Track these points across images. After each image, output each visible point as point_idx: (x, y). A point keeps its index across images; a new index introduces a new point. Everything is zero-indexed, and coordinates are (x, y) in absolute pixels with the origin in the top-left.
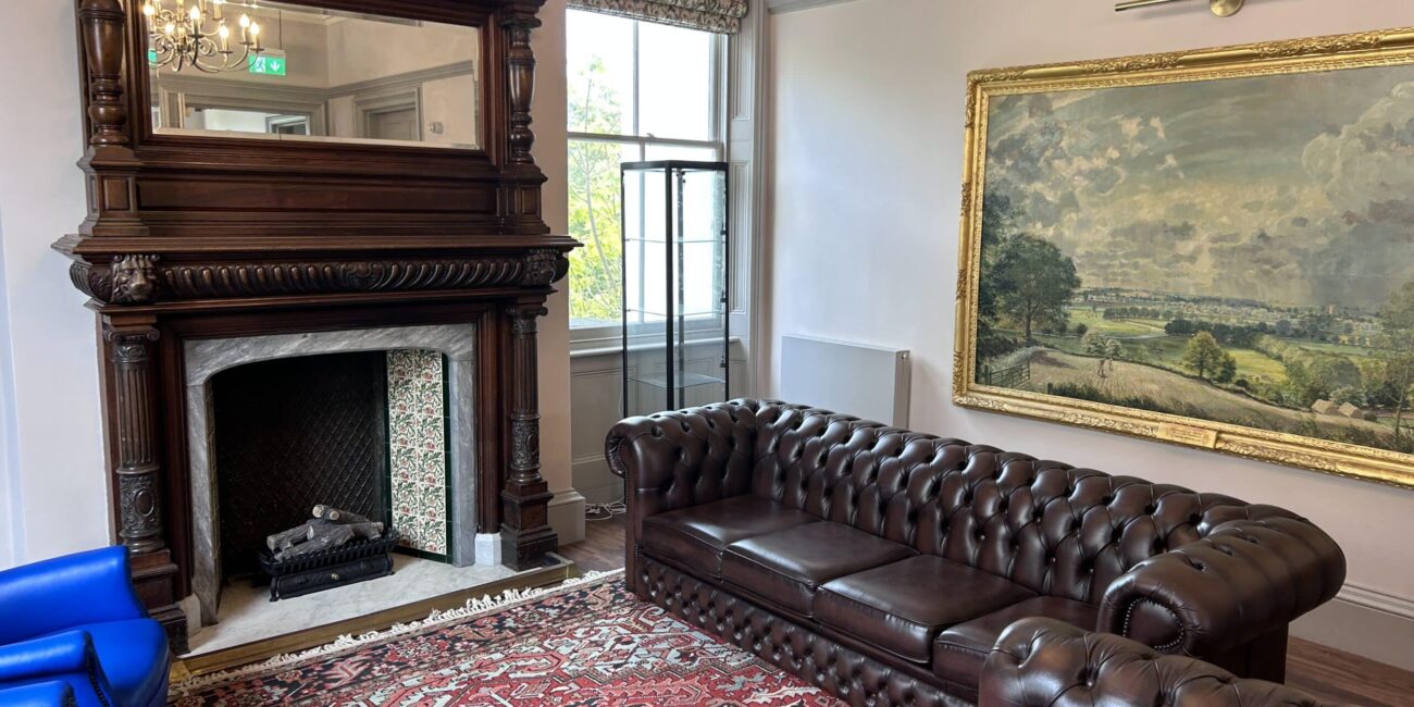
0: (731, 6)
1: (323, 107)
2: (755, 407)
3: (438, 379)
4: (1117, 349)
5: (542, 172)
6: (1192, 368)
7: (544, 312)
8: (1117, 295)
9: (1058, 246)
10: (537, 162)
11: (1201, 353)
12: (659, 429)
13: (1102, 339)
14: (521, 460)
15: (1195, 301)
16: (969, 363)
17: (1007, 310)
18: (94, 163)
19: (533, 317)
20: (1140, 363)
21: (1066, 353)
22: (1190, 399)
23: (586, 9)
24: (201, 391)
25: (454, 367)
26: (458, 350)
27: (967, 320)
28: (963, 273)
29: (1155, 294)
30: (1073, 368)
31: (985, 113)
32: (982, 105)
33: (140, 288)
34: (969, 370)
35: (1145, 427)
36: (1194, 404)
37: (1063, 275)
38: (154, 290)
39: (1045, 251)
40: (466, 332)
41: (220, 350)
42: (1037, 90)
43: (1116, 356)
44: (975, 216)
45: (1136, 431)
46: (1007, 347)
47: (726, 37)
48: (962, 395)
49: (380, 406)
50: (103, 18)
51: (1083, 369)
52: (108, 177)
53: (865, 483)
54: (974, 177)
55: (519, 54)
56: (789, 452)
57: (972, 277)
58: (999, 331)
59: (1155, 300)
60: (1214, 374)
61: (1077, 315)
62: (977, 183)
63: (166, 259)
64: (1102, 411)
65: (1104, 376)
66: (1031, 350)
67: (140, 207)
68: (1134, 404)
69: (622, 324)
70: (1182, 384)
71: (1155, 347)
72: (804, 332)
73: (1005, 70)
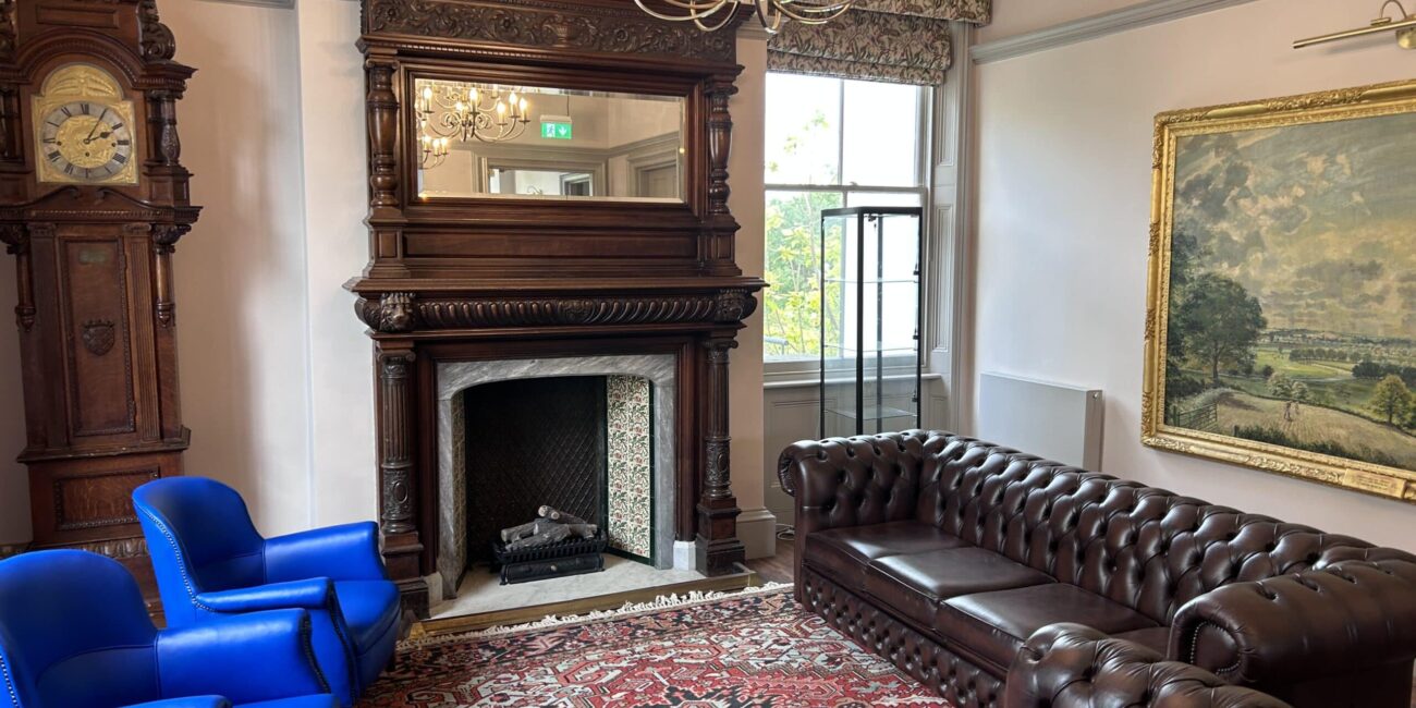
0: (935, 60)
1: (604, 165)
2: (925, 438)
3: (645, 403)
4: (1303, 392)
5: (736, 221)
6: (1380, 413)
7: (735, 345)
8: (1304, 337)
9: (1244, 287)
10: (733, 213)
11: (1390, 398)
12: (824, 452)
13: (1288, 381)
14: (713, 477)
15: (1384, 343)
16: (1158, 404)
17: (1195, 350)
18: (375, 220)
19: (725, 350)
20: (1327, 407)
21: (1251, 394)
22: (1379, 446)
23: (792, 73)
24: (449, 404)
25: (658, 391)
26: (662, 377)
27: (1156, 361)
28: (1151, 314)
29: (1342, 335)
30: (1259, 410)
31: (1173, 153)
32: (1169, 146)
33: (400, 318)
34: (1158, 411)
35: (1331, 474)
36: (1383, 450)
37: (1249, 316)
38: (411, 320)
39: (1232, 291)
40: (667, 362)
41: (465, 371)
42: (1222, 129)
43: (1302, 399)
44: (1164, 256)
45: (1321, 477)
46: (1195, 389)
47: (932, 88)
48: (1151, 436)
49: (600, 424)
50: (382, 108)
51: (1271, 412)
52: (381, 232)
53: (1014, 512)
54: (1162, 218)
55: (719, 118)
56: (950, 482)
57: (1161, 317)
58: (1185, 372)
59: (1342, 341)
60: (1404, 419)
61: (1263, 356)
62: (1165, 224)
63: (420, 296)
64: (1288, 456)
65: (1290, 420)
66: (1219, 391)
67: (405, 254)
68: (1322, 449)
69: (819, 359)
70: (1371, 429)
71: (1342, 390)
72: (1005, 371)
73: (1192, 111)
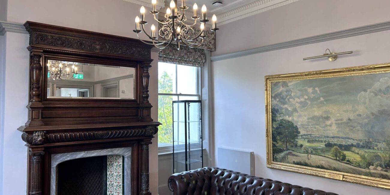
0: (201, 60)
1: (93, 87)
2: (211, 170)
3: (121, 163)
4: (312, 151)
5: (151, 105)
6: (333, 157)
7: (151, 143)
8: (311, 136)
9: (293, 122)
10: (150, 102)
11: (336, 152)
12: (183, 177)
13: (307, 148)
14: (144, 187)
15: (333, 137)
16: (271, 155)
17: (280, 140)
18: (31, 106)
19: (148, 145)
20: (319, 155)
21: (297, 152)
22: (334, 166)
23: (163, 62)
24: (55, 169)
25: (126, 159)
26: (127, 155)
27: (269, 143)
28: (267, 130)
29: (321, 136)
30: (300, 157)
31: (270, 87)
32: (269, 85)
33: (40, 140)
34: (271, 157)
35: (322, 174)
36: (335, 167)
37: (295, 130)
38: (44, 141)
39: (290, 124)
40: (129, 149)
41: (61, 157)
42: (284, 81)
43: (312, 153)
44: (269, 114)
45: (319, 175)
46: (281, 151)
47: (200, 68)
48: (269, 165)
49: (104, 171)
50: (36, 69)
51: (303, 157)
52: (34, 110)
54: (268, 104)
55: (146, 74)
56: (221, 183)
57: (270, 131)
58: (278, 146)
59: (321, 137)
60: (340, 158)
61: (300, 142)
62: (269, 105)
63: (48, 132)
64: (309, 169)
65: (309, 159)
66: (288, 152)
67: (42, 118)
68: (318, 167)
69: (173, 145)
70: (331, 161)
71: (322, 150)
72: (224, 147)
73: (275, 75)
